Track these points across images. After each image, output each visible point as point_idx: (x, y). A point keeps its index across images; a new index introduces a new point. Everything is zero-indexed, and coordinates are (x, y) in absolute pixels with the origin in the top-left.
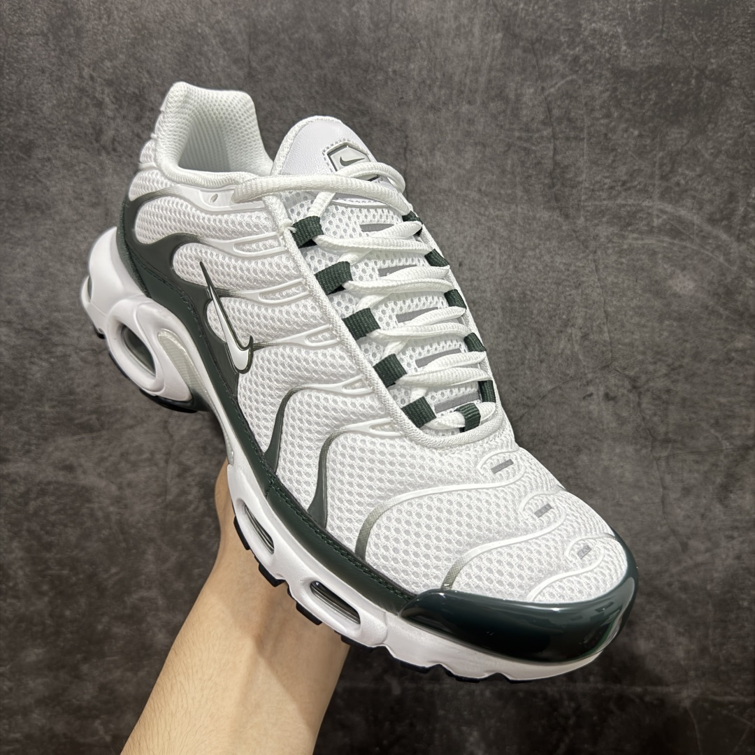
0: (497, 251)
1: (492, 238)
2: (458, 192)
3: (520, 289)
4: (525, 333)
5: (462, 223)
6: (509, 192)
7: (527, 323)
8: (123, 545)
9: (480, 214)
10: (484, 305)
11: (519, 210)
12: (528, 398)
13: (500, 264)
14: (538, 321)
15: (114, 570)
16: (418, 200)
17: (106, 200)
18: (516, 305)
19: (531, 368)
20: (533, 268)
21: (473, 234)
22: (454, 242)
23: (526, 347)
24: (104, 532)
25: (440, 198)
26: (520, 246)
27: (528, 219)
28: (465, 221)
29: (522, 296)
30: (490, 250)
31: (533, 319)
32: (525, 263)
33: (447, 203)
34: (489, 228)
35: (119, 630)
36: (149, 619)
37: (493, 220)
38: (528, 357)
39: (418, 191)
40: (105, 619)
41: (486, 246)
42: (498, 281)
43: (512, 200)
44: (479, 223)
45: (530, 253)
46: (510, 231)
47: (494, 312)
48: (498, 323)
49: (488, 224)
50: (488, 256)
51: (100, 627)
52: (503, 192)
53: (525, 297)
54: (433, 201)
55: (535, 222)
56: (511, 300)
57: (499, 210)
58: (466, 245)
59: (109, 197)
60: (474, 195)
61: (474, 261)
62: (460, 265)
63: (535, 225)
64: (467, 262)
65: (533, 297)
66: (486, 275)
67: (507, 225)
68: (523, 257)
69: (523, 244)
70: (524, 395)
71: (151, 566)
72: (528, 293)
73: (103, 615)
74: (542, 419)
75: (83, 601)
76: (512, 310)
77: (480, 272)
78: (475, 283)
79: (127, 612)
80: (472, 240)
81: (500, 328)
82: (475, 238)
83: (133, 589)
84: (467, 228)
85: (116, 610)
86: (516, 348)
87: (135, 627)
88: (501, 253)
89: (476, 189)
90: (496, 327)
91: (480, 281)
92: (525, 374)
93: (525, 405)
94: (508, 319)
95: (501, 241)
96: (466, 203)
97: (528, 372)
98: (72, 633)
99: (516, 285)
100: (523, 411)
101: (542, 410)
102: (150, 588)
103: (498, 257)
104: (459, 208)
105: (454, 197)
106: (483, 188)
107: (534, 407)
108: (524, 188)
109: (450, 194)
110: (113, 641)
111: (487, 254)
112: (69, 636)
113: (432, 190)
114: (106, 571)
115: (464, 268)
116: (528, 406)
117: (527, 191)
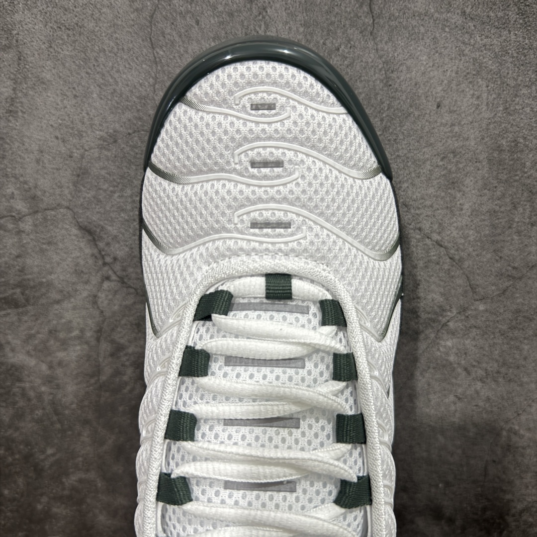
0: (485, 89)
1: (478, 73)
2: (436, 15)
3: (511, 136)
4: (514, 190)
5: (441, 54)
6: (500, 14)
7: (517, 178)
8: (58, 426)
9: (464, 43)
10: (467, 156)
11: (513, 37)
12: (514, 268)
13: (487, 104)
14: (531, 175)
15: (50, 451)
16: (387, 27)
17: (17, 41)
18: (506, 156)
19: (519, 233)
20: (528, 110)
21: (455, 68)
22: (430, 78)
23: (515, 208)
24: (37, 412)
25: (414, 23)
26: (512, 83)
27: (524, 49)
28: (446, 52)
29: (513, 144)
30: (476, 88)
31: (526, 173)
32: (518, 104)
33: (422, 29)
34: (475, 60)
35: (59, 510)
36: (89, 500)
37: (479, 50)
38: (516, 220)
39: (387, 15)
40: (44, 499)
41: (470, 82)
42: (484, 126)
43: (504, 24)
44: (462, 53)
45: (524, 91)
46: (501, 64)
47: (478, 164)
48: (483, 178)
49: (473, 55)
50: (473, 95)
51: (39, 507)
52: (492, 14)
53: (516, 145)
54: (406, 28)
55: (531, 52)
56: (499, 149)
57: (487, 37)
58: (446, 82)
59: (20, 37)
60: (456, 19)
61: (456, 101)
62: (438, 107)
63: (532, 56)
64: (446, 102)
65: (527, 146)
66: (470, 118)
67: (496, 56)
68: (516, 96)
69: (516, 80)
70: (509, 265)
71: (88, 448)
72: (522, 140)
73: (42, 495)
74: (529, 292)
75: (21, 481)
76: (501, 162)
77: (463, 115)
78: (456, 129)
79: (66, 492)
80: (454, 75)
81: (485, 184)
82: (457, 73)
83: (71, 470)
84: (447, 60)
85: (54, 491)
86: (502, 209)
87: (75, 508)
88: (489, 92)
89: (459, 11)
90: (480, 183)
91: (462, 126)
92: (512, 240)
93: (510, 277)
94: (495, 173)
95: (490, 77)
96: (447, 29)
97: (515, 237)
98: (11, 511)
99: (506, 131)
100: (507, 284)
101: (530, 282)
102: (88, 470)
103: (485, 95)
104: (438, 35)
105: (432, 21)
106: (468, 10)
107: (520, 278)
108: (519, 9)
109: (426, 18)
110: (54, 521)
111: (472, 92)
112: (9, 514)
113: (404, 13)
114: (43, 452)
115: (443, 110)
116: (514, 278)
117: (521, 13)
